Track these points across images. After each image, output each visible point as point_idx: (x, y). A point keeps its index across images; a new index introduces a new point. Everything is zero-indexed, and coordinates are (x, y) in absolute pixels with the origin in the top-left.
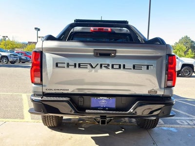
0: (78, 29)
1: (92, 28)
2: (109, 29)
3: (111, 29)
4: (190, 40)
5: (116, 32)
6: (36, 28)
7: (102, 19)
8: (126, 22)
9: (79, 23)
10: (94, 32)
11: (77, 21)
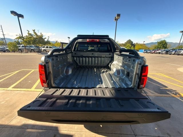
0: (80, 40)
1: (88, 40)
2: (98, 40)
3: (99, 40)
4: (131, 41)
5: (102, 42)
6: (68, 37)
7: (94, 35)
8: (108, 36)
9: (80, 37)
10: (89, 42)
11: (79, 36)
